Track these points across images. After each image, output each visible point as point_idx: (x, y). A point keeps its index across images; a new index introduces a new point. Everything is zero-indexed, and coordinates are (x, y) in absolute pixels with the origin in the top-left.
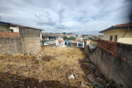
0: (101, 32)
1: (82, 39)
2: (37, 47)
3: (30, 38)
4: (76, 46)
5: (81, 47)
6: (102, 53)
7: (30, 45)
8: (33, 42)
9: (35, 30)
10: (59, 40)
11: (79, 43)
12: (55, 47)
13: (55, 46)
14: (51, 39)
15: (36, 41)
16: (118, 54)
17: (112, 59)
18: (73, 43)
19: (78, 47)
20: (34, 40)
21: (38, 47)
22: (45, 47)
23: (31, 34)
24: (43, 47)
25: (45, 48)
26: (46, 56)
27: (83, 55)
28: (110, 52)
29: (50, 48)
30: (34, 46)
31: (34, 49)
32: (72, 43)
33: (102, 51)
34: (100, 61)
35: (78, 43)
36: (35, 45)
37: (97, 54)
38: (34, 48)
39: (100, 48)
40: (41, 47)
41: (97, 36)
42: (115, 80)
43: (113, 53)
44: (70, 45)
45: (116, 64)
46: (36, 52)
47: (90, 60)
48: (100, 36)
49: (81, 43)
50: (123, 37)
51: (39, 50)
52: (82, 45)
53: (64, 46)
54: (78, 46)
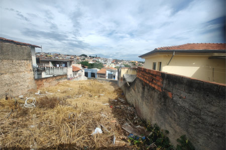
0: (142, 56)
1: (113, 66)
2: (25, 81)
3: (5, 62)
4: (104, 77)
5: (113, 79)
6: (144, 88)
7: (6, 76)
8: (13, 70)
9: (19, 46)
10: (74, 68)
11: (110, 72)
12: (66, 80)
13: (66, 78)
14: (58, 66)
15: (22, 69)
16: (162, 88)
17: (156, 95)
18: (99, 74)
19: (107, 80)
20: (17, 67)
21: (27, 81)
22: (44, 81)
23: (9, 55)
24: (40, 81)
25: (45, 83)
26: (47, 98)
27: (116, 93)
28: (153, 86)
29: (54, 82)
30: (16, 80)
31: (16, 85)
32: (97, 74)
33: (143, 84)
34: (140, 100)
35: (108, 72)
36: (18, 77)
37: (136, 90)
38: (16, 83)
39: (141, 81)
40: (34, 82)
41: (137, 62)
42: (159, 125)
43: (156, 87)
44: (95, 77)
45: (160, 102)
46: (20, 92)
47: (126, 99)
48: (141, 62)
49: (112, 73)
50: (168, 65)
51: (28, 87)
52: (114, 77)
53: (83, 78)
54: (107, 78)
